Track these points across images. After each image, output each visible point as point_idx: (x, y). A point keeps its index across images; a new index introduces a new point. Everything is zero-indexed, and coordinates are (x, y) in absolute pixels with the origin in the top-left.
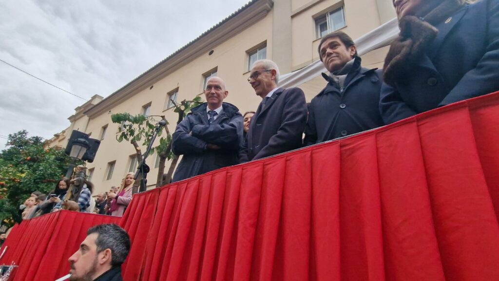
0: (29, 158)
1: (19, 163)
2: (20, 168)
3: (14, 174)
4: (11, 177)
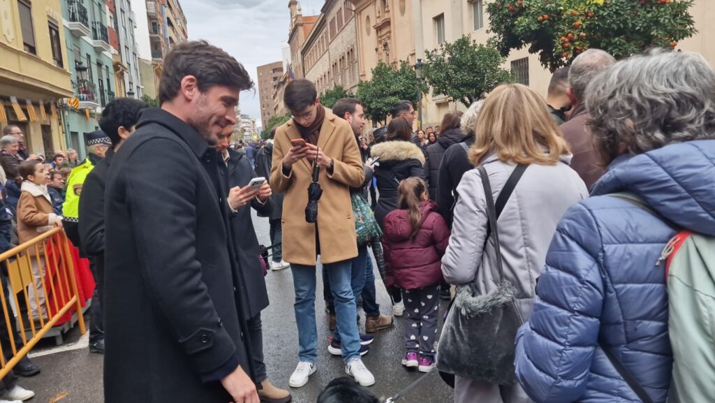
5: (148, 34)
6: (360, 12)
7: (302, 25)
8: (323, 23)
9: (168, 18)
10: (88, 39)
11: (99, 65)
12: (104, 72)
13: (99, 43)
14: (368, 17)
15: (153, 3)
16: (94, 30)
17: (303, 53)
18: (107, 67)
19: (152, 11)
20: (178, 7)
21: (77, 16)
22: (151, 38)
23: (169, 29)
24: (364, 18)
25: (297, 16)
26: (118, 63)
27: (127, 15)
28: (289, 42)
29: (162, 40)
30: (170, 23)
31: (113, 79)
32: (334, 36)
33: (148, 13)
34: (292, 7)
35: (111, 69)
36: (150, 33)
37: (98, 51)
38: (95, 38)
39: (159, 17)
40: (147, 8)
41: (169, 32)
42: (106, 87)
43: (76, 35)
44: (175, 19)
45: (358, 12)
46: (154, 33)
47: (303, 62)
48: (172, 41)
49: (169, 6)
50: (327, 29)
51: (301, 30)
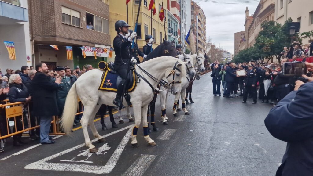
0: (272, 33)
1: (269, 35)
2: (271, 38)
3: (270, 41)
4: (270, 43)
7: (249, 20)
9: (199, 19)
10: (173, 36)
13: (175, 37)
15: (193, 16)
16: (174, 33)
17: (248, 30)
18: (176, 43)
19: (193, 18)
20: (203, 14)
21: (170, 31)
25: (248, 16)
26: (180, 41)
27: (184, 23)
28: (245, 26)
29: (195, 28)
30: (199, 21)
32: (256, 27)
34: (247, 12)
38: (174, 35)
39: (195, 20)
40: (191, 18)
41: (199, 24)
43: (170, 36)
44: (201, 19)
46: (193, 26)
47: (248, 33)
48: (199, 27)
49: (199, 14)
50: (254, 24)
51: (248, 22)
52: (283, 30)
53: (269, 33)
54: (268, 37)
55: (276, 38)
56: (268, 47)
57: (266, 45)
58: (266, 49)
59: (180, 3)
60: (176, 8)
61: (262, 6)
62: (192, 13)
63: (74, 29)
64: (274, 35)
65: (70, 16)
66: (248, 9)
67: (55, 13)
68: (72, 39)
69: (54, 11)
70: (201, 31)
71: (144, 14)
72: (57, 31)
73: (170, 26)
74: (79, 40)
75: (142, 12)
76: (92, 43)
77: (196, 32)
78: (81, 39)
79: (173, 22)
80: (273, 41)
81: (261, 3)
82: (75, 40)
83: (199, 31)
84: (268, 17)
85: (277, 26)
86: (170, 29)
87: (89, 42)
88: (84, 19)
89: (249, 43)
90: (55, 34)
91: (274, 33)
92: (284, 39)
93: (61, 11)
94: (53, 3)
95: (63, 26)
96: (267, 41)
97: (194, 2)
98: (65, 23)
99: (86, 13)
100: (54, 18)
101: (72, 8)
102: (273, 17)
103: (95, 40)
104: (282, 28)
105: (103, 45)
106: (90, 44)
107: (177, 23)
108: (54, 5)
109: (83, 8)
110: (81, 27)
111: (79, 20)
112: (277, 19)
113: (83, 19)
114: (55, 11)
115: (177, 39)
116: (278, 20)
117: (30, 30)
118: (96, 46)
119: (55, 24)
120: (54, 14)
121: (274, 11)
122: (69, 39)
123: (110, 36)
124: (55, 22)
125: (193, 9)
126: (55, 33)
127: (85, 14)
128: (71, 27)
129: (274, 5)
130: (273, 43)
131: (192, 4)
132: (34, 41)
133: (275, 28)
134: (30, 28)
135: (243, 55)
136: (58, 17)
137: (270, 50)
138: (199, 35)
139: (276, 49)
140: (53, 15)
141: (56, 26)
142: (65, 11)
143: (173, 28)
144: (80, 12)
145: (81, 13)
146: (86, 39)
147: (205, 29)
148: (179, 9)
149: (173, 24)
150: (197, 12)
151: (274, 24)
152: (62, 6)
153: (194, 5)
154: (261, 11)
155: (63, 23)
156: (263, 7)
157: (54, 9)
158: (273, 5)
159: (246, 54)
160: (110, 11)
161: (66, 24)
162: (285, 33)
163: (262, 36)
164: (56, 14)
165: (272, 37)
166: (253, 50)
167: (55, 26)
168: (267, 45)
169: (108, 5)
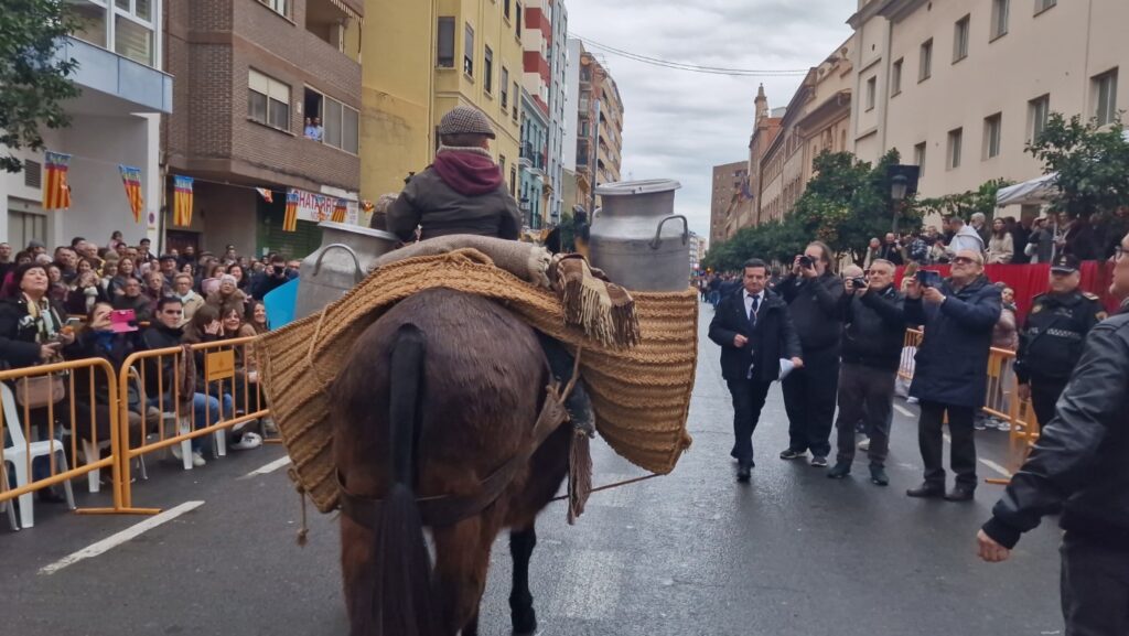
0: (843, 187)
1: (835, 194)
2: (839, 202)
3: (837, 212)
4: (836, 216)
5: (575, 137)
6: (809, 140)
7: (765, 129)
8: (781, 137)
9: (601, 114)
10: (529, 169)
11: (533, 189)
12: (535, 195)
13: (535, 171)
14: (815, 147)
15: (586, 101)
16: (534, 157)
17: (763, 164)
18: (538, 190)
19: (584, 110)
20: (616, 97)
21: (525, 152)
22: (579, 141)
23: (600, 126)
24: (812, 148)
25: (762, 117)
26: (546, 185)
27: (559, 125)
28: (750, 146)
29: (590, 143)
30: (602, 118)
31: (541, 200)
32: (788, 156)
33: (579, 113)
34: (760, 103)
35: (541, 192)
36: (579, 135)
37: (533, 177)
38: (534, 166)
39: (590, 116)
40: (579, 107)
41: (601, 131)
42: (534, 212)
43: (522, 167)
44: (610, 112)
45: (807, 140)
46: (583, 136)
47: (762, 174)
48: (602, 140)
49: (604, 95)
50: (784, 146)
51: (764, 134)
52: (874, 183)
53: (837, 187)
54: (832, 198)
55: (856, 204)
56: (831, 227)
57: (826, 221)
58: (827, 233)
59: (549, 57)
60: (538, 75)
61: (814, 93)
62: (583, 90)
63: (273, 137)
64: (848, 193)
65: (266, 96)
66: (766, 94)
67: (234, 88)
68: (265, 167)
69: (231, 82)
70: (607, 150)
71: (465, 98)
72: (234, 143)
73: (525, 138)
74: (283, 172)
75: (459, 93)
76: (313, 181)
77: (593, 157)
78: (289, 167)
79: (533, 122)
80: (846, 211)
81: (808, 83)
82: (273, 169)
83: (601, 155)
84: (829, 130)
85: (858, 170)
86: (524, 145)
87: (307, 178)
88: (300, 108)
89: (763, 205)
90: (226, 150)
91: (848, 189)
92: (875, 207)
93: (247, 84)
94: (231, 59)
95: (248, 128)
96: (829, 211)
97: (589, 56)
98: (255, 119)
99: (307, 90)
100: (230, 105)
101: (272, 75)
102: (844, 132)
103: (323, 174)
104: (871, 177)
105: (341, 187)
106: (310, 185)
107: (543, 125)
108: (231, 65)
109: (299, 73)
110: (288, 132)
111: (285, 109)
112: (857, 141)
113: (296, 106)
114: (234, 82)
115: (541, 178)
116: (861, 144)
117: (161, 135)
118: (325, 190)
119: (230, 121)
120: (231, 93)
121: (847, 114)
122: (262, 166)
123: (359, 160)
124: (230, 116)
125: (587, 79)
126: (230, 148)
127: (303, 91)
128: (267, 131)
129: (850, 94)
130: (847, 219)
131: (586, 62)
132: (170, 167)
133: (851, 175)
134: (161, 128)
135: (748, 244)
136: (239, 100)
137: (835, 237)
138: (601, 164)
139: (854, 235)
140: (228, 95)
141: (233, 128)
142: (257, 82)
143: (531, 141)
144: (290, 87)
145: (294, 91)
146: (301, 169)
147: (619, 148)
148: (547, 78)
149: (532, 129)
150: (597, 89)
151: (849, 162)
152: (252, 68)
153: (589, 64)
154: (810, 109)
155: (249, 117)
156: (815, 98)
157: (231, 76)
158: (847, 97)
159: (755, 240)
160: (363, 85)
161: (257, 123)
162: (879, 192)
163: (815, 195)
164: (234, 93)
165: (843, 200)
166: (780, 232)
167: (230, 126)
168: (830, 223)
169: (360, 66)
